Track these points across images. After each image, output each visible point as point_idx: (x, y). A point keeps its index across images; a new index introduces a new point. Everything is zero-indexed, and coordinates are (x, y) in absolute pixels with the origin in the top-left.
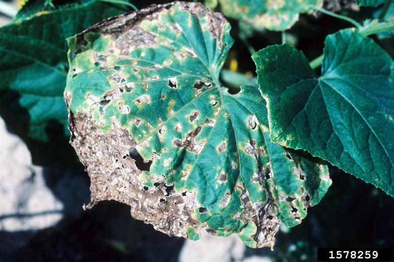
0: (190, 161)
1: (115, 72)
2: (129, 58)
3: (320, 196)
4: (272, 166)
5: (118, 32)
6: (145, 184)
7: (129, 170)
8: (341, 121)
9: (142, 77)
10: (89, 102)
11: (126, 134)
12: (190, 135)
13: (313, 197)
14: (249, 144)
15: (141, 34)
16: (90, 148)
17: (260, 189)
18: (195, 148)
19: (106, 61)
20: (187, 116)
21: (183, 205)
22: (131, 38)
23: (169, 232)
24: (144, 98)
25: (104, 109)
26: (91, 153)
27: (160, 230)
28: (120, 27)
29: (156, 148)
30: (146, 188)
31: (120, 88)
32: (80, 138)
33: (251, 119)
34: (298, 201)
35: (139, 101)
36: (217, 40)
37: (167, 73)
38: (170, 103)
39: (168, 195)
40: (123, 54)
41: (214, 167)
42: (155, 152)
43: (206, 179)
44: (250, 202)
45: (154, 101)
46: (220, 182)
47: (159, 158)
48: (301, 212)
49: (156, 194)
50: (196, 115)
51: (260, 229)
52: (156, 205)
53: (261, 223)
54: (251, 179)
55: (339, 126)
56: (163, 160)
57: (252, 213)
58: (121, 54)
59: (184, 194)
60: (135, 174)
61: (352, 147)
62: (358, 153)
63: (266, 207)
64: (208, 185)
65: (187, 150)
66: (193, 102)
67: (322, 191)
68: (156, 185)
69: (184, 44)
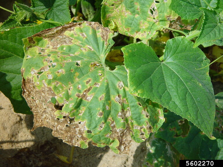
0: (84, 105)
1: (47, 57)
2: (57, 50)
3: (158, 127)
4: (130, 110)
5: (52, 37)
6: (58, 116)
7: (50, 109)
8: (172, 84)
9: (62, 60)
10: (32, 73)
11: (50, 89)
12: (85, 91)
13: (154, 128)
14: (118, 97)
15: (65, 38)
16: (33, 98)
17: (122, 121)
18: (88, 99)
19: (45, 52)
20: (85, 81)
21: (78, 129)
22: (59, 40)
23: (71, 144)
24: (61, 71)
25: (39, 77)
26: (33, 100)
27: (66, 142)
28: (53, 34)
29: (66, 98)
30: (58, 119)
31: (49, 66)
32: (27, 93)
33: (120, 83)
34: (145, 129)
35: (58, 72)
36: (105, 42)
37: (76, 58)
38: (76, 74)
39: (70, 123)
40: (54, 49)
41: (96, 109)
42: (65, 100)
43: (92, 115)
44: (116, 128)
45: (67, 73)
46: (99, 117)
47: (67, 103)
48: (146, 135)
49: (63, 122)
50: (89, 81)
51: (122, 143)
52: (63, 128)
53: (122, 140)
54: (117, 116)
55: (170, 87)
56: (69, 104)
57: (117, 134)
58: (53, 48)
59: (80, 123)
60: (53, 111)
61: (176, 98)
62: (179, 101)
63: (125, 131)
64: (93, 118)
65: (83, 99)
66: (89, 74)
67: (160, 125)
68: (64, 117)
69: (87, 43)
